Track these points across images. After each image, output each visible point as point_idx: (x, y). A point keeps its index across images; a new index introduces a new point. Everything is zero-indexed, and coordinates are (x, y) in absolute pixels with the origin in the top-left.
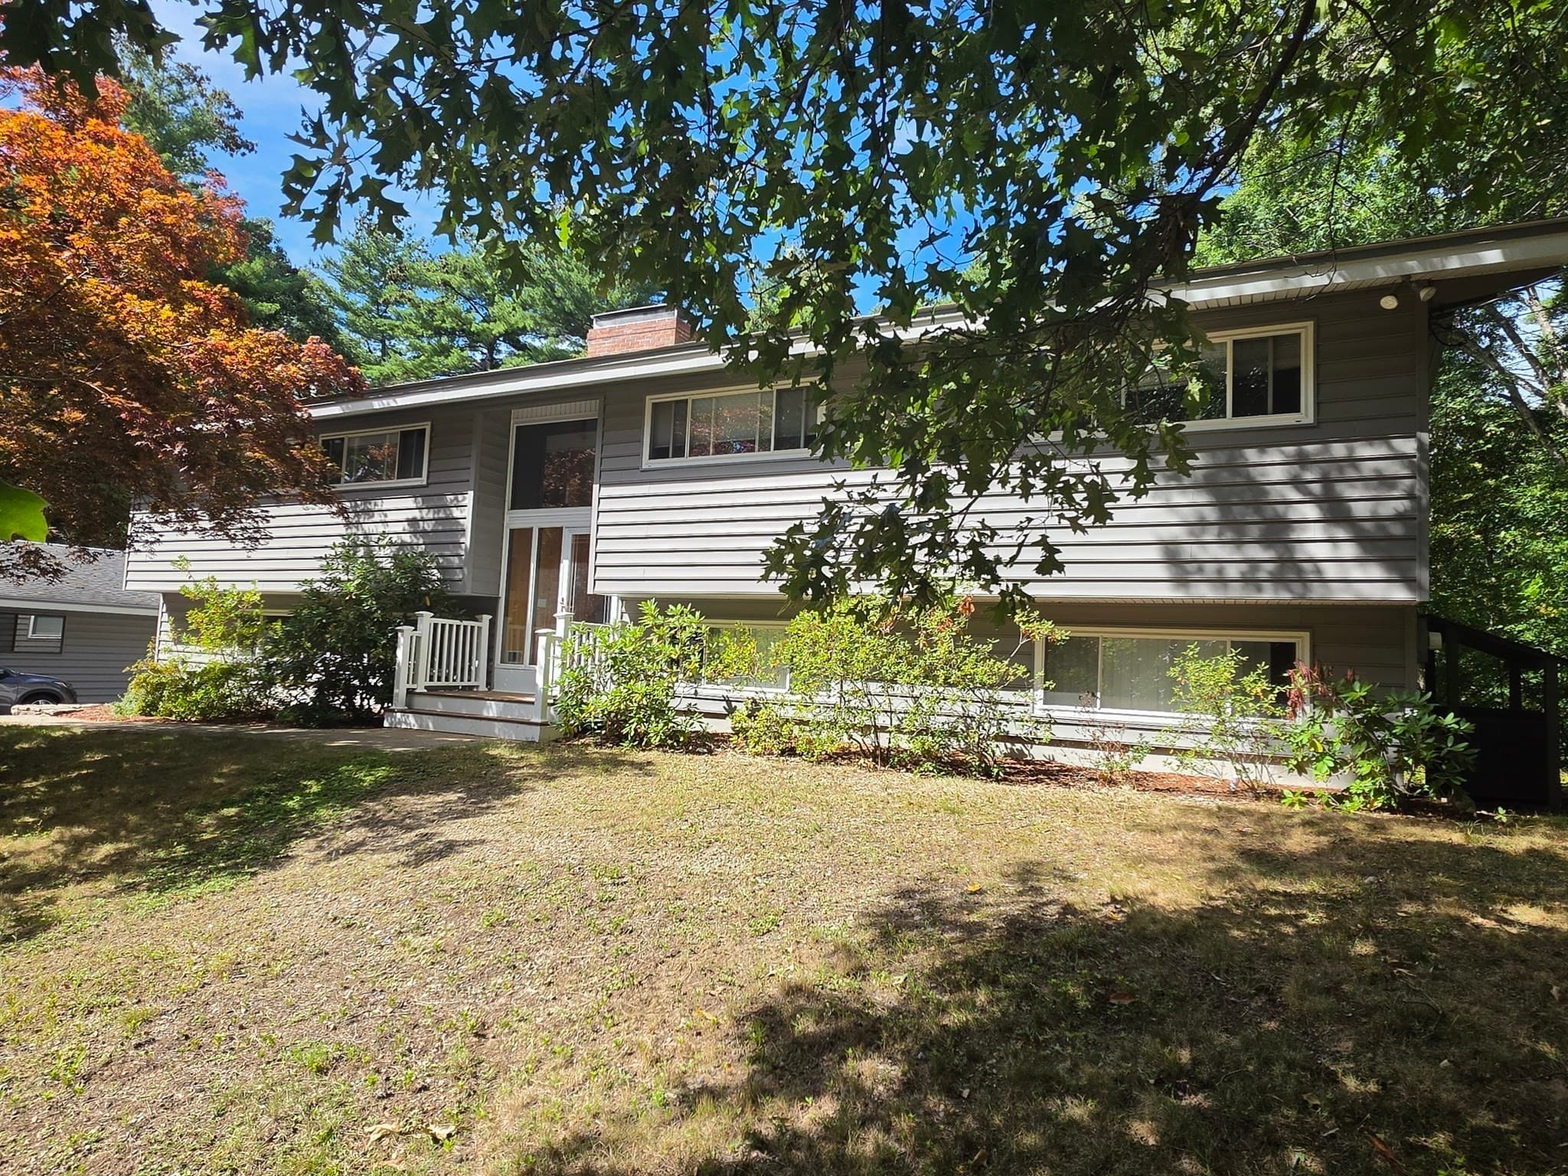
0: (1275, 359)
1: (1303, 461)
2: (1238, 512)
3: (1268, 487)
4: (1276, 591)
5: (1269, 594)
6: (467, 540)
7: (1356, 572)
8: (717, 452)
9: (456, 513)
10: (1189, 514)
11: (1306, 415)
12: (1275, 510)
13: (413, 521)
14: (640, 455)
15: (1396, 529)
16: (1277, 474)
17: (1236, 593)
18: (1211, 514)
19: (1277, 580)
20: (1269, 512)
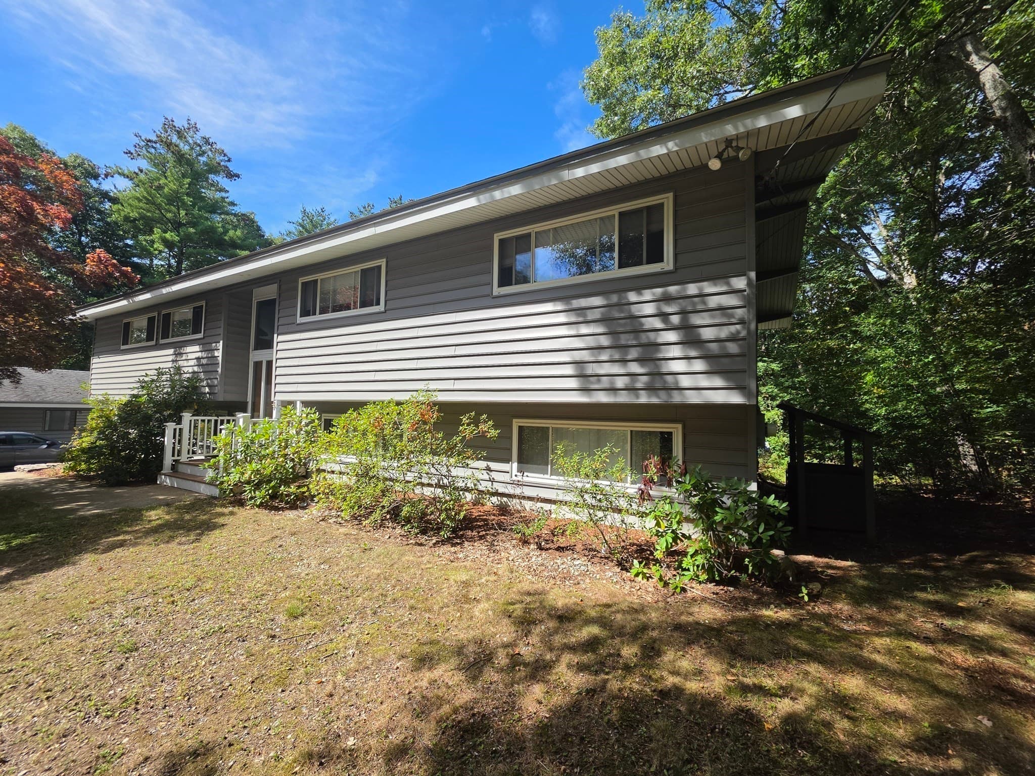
0: (648, 224)
1: (667, 299)
2: (624, 339)
3: (643, 320)
4: (649, 396)
5: (644, 399)
6: (219, 370)
7: (704, 382)
8: (334, 311)
9: (216, 354)
10: (591, 342)
11: (668, 264)
12: (648, 337)
13: (198, 359)
14: (295, 315)
15: (733, 348)
16: (649, 309)
17: (623, 398)
18: (605, 341)
19: (650, 389)
20: (644, 338)
